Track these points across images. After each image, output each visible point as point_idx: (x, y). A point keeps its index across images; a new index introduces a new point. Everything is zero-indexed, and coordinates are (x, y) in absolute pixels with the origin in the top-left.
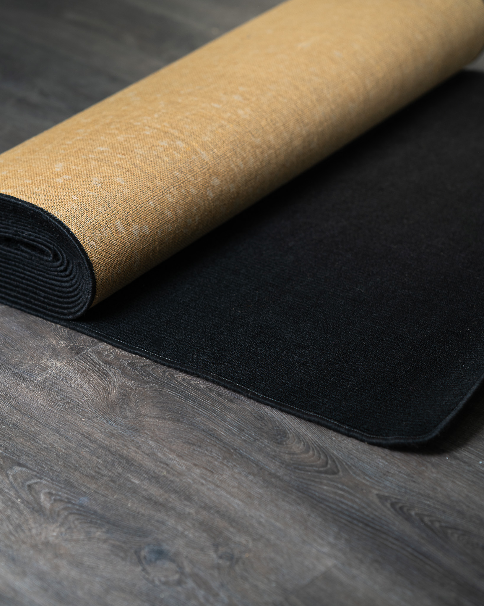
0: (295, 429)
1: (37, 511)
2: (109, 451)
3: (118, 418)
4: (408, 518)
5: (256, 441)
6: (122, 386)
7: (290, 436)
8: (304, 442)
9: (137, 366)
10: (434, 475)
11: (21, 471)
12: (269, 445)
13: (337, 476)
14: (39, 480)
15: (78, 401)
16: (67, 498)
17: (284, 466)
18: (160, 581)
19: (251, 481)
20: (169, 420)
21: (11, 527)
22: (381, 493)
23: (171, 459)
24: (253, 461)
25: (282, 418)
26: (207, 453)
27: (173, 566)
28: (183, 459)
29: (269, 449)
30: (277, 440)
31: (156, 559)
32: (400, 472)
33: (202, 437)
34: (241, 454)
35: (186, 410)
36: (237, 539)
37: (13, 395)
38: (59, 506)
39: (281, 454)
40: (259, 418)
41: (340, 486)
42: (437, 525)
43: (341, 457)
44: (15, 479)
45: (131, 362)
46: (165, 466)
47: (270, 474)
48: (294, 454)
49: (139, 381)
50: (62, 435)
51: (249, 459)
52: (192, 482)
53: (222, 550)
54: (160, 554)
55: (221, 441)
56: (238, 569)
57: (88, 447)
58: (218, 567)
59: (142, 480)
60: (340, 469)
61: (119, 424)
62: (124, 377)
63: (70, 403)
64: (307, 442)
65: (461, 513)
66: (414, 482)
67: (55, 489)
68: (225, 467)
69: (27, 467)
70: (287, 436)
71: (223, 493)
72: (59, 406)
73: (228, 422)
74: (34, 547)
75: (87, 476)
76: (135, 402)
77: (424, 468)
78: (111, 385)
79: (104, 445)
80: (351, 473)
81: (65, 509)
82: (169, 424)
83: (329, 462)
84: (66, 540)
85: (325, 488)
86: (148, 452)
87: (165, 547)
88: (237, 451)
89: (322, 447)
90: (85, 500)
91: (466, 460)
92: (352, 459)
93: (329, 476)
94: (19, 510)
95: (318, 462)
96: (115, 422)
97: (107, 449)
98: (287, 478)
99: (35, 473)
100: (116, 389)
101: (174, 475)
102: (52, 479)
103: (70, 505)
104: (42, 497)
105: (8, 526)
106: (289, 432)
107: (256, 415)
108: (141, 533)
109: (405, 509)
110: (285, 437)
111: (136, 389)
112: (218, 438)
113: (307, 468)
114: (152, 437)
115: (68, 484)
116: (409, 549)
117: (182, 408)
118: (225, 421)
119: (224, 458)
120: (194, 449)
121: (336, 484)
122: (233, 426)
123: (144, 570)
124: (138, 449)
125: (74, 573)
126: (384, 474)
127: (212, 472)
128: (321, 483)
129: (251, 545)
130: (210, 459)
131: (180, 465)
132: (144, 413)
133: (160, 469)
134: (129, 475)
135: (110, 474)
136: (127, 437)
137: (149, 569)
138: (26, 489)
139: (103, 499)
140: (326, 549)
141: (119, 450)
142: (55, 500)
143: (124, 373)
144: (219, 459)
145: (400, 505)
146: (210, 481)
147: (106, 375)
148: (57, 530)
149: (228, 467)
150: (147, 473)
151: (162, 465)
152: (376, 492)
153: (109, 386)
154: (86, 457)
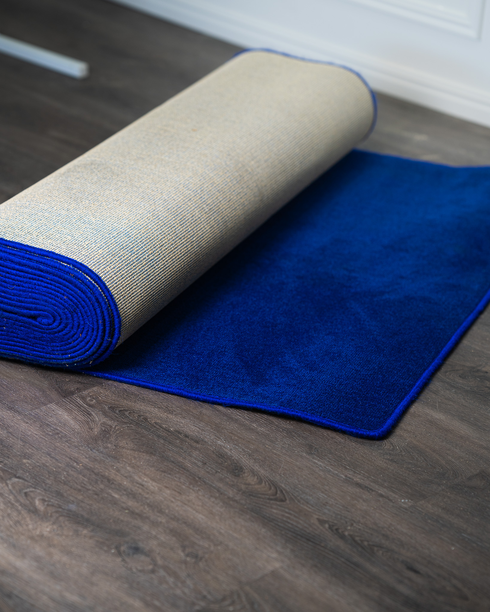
0: (250, 466)
1: (33, 512)
2: (93, 472)
3: (100, 447)
4: (342, 537)
5: (218, 473)
6: (103, 424)
7: (246, 471)
8: (257, 476)
9: (116, 410)
10: (365, 508)
11: (18, 482)
12: (228, 476)
13: (284, 503)
14: (33, 490)
15: (66, 433)
16: (58, 504)
17: (240, 493)
18: (137, 569)
19: (213, 502)
20: (143, 452)
21: (11, 523)
22: (321, 518)
23: (146, 482)
24: (214, 487)
25: (239, 457)
26: (176, 479)
27: (148, 559)
28: (156, 482)
29: (228, 480)
30: (235, 473)
31: (134, 554)
32: (337, 504)
33: (172, 467)
34: (204, 481)
35: (158, 445)
36: (201, 543)
37: (10, 425)
38: (50, 510)
39: (238, 484)
40: (220, 456)
41: (287, 510)
42: (366, 543)
43: (288, 490)
44: (14, 487)
45: (111, 407)
46: (141, 486)
47: (229, 498)
48: (249, 484)
49: (118, 421)
50: (53, 458)
51: (211, 486)
52: (163, 499)
53: (188, 550)
54: (137, 550)
55: (188, 471)
56: (201, 565)
57: (75, 468)
58: (185, 562)
59: (121, 496)
60: (287, 498)
61: (102, 452)
62: (105, 418)
63: (59, 434)
64: (260, 476)
65: (386, 536)
66: (348, 511)
67: (48, 497)
68: (191, 491)
69: (23, 479)
70: (244, 471)
71: (189, 509)
72: (49, 435)
73: (194, 457)
74: (32, 538)
75: (75, 489)
76: (114, 437)
77: (356, 502)
78: (94, 423)
79: (89, 467)
80: (296, 501)
81: (57, 512)
82: (143, 456)
83: (279, 492)
84: (58, 535)
85: (275, 511)
86: (126, 475)
87: (141, 545)
88: (202, 479)
89: (272, 481)
90: (73, 507)
91: (391, 498)
92: (297, 491)
93: (278, 503)
94: (17, 510)
95: (269, 492)
96: (97, 450)
97: (91, 470)
98: (243, 502)
99: (30, 484)
100: (99, 426)
101: (148, 493)
102: (45, 490)
103: (60, 510)
104: (37, 502)
105: (8, 521)
106: (245, 468)
107: (217, 454)
108: (121, 533)
109: (340, 531)
110: (242, 471)
111: (115, 427)
112: (185, 468)
113: (260, 496)
114: (129, 464)
115: (59, 494)
116: (343, 560)
117: (155, 444)
118: (191, 456)
119: (190, 484)
120: (164, 475)
121: (283, 509)
122: (198, 461)
123: (123, 560)
124: (118, 472)
125: (65, 559)
126: (324, 504)
127: (180, 494)
128: (272, 508)
129: (212, 548)
130: (179, 484)
131: (153, 486)
132: (122, 445)
133: (136, 488)
134: (110, 491)
135: (94, 489)
136: (108, 462)
137: (128, 560)
138: (23, 495)
139: (88, 507)
140: (274, 555)
141: (101, 472)
142: (48, 505)
143: (105, 414)
144: (186, 484)
145: (336, 527)
146: (178, 500)
147: (89, 415)
148: (51, 527)
149: (193, 490)
150: (125, 490)
151: (138, 485)
152: (316, 517)
153: (92, 424)
154: (73, 475)
